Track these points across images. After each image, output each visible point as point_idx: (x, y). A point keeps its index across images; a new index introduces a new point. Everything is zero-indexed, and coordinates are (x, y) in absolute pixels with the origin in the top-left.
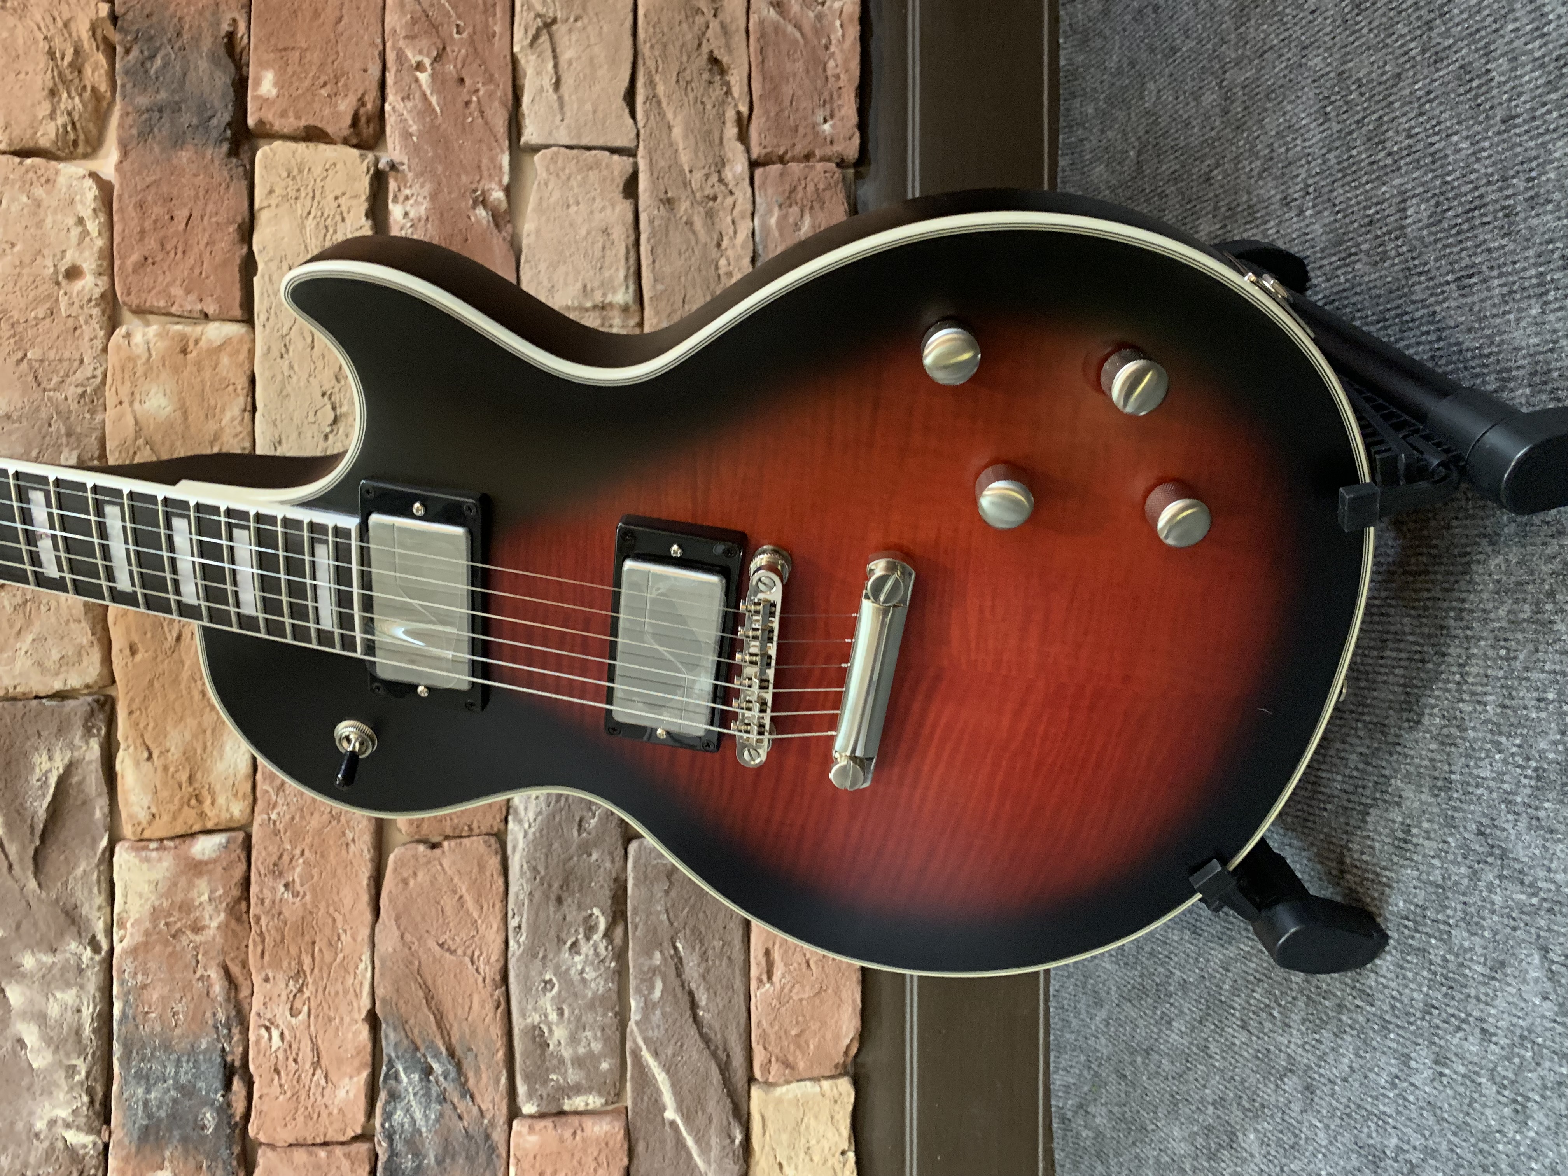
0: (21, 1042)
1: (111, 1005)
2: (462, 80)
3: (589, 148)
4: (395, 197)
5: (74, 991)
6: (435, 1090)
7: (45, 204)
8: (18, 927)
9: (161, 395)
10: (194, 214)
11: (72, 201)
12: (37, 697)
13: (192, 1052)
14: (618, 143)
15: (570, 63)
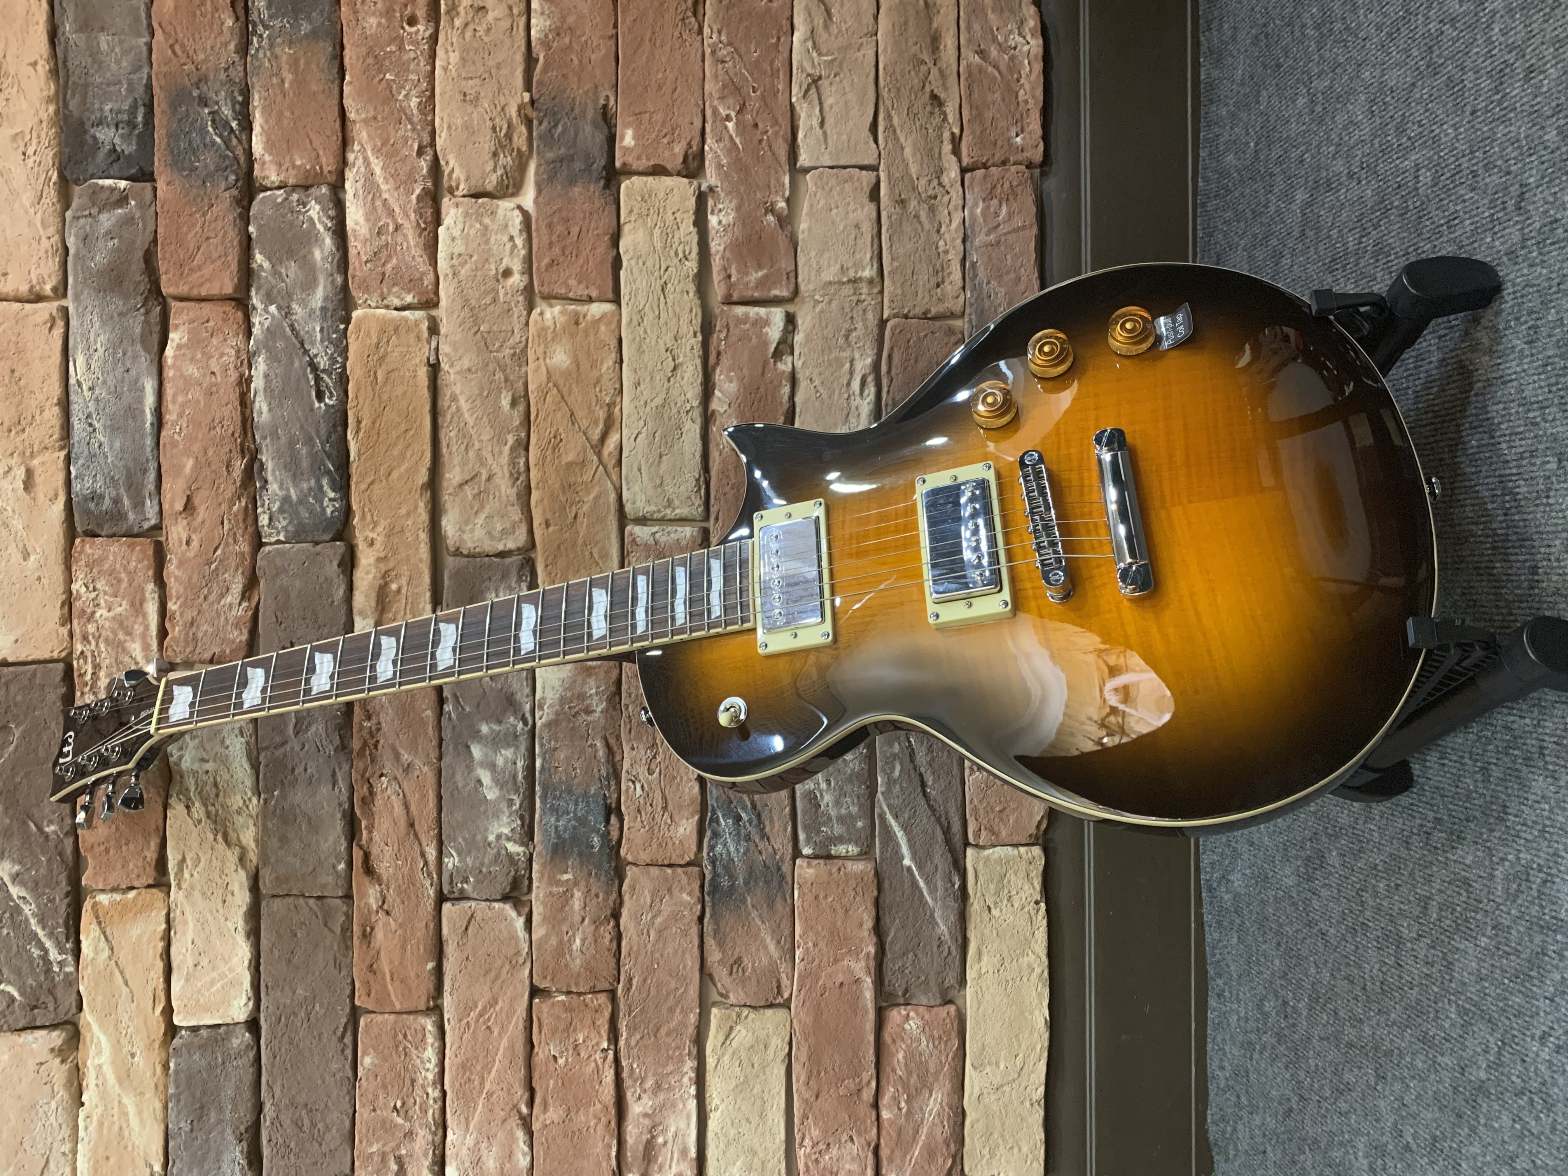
0: (479, 781)
1: (534, 761)
2: (756, 125)
3: (845, 167)
4: (713, 211)
5: (512, 750)
6: (743, 832)
7: (490, 228)
8: (478, 705)
9: (563, 353)
10: (583, 230)
11: (506, 226)
12: (487, 556)
13: (585, 795)
14: (866, 162)
15: (831, 107)
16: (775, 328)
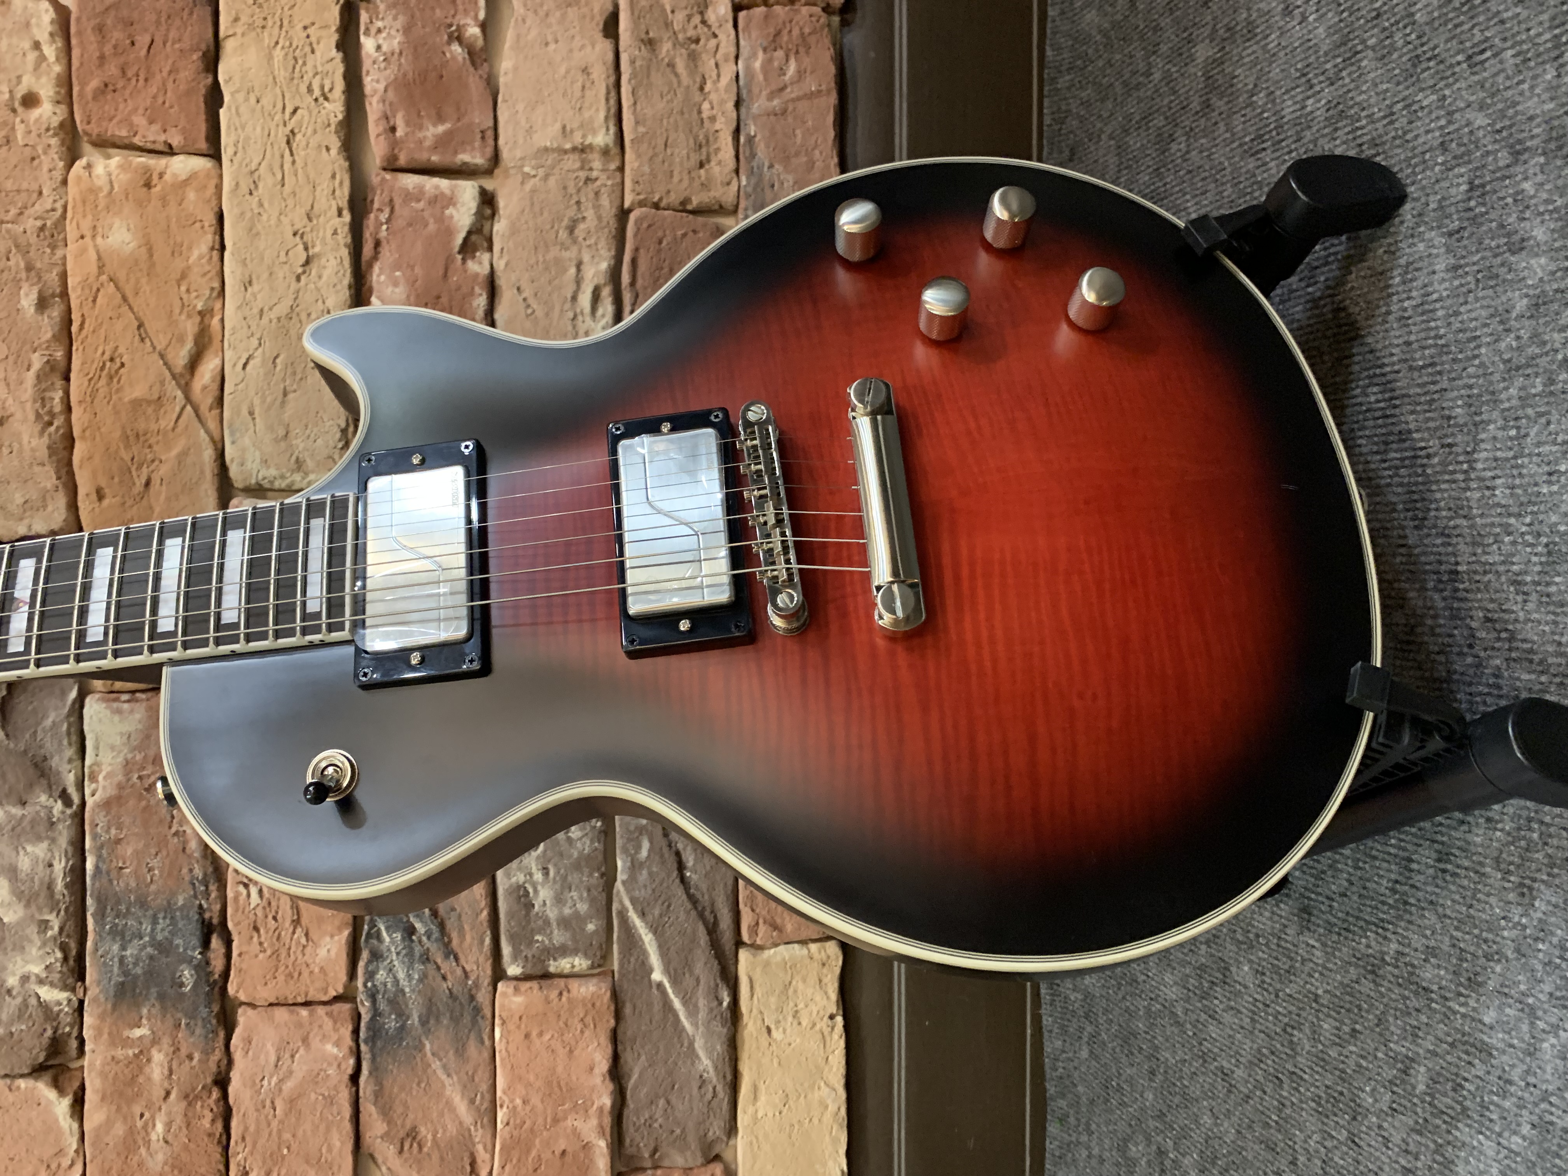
1: (84, 860)
4: (367, 29)
5: (45, 845)
6: (418, 950)
9: (124, 230)
10: (156, 39)
11: (28, 25)
13: (169, 909)
16: (463, 210)
